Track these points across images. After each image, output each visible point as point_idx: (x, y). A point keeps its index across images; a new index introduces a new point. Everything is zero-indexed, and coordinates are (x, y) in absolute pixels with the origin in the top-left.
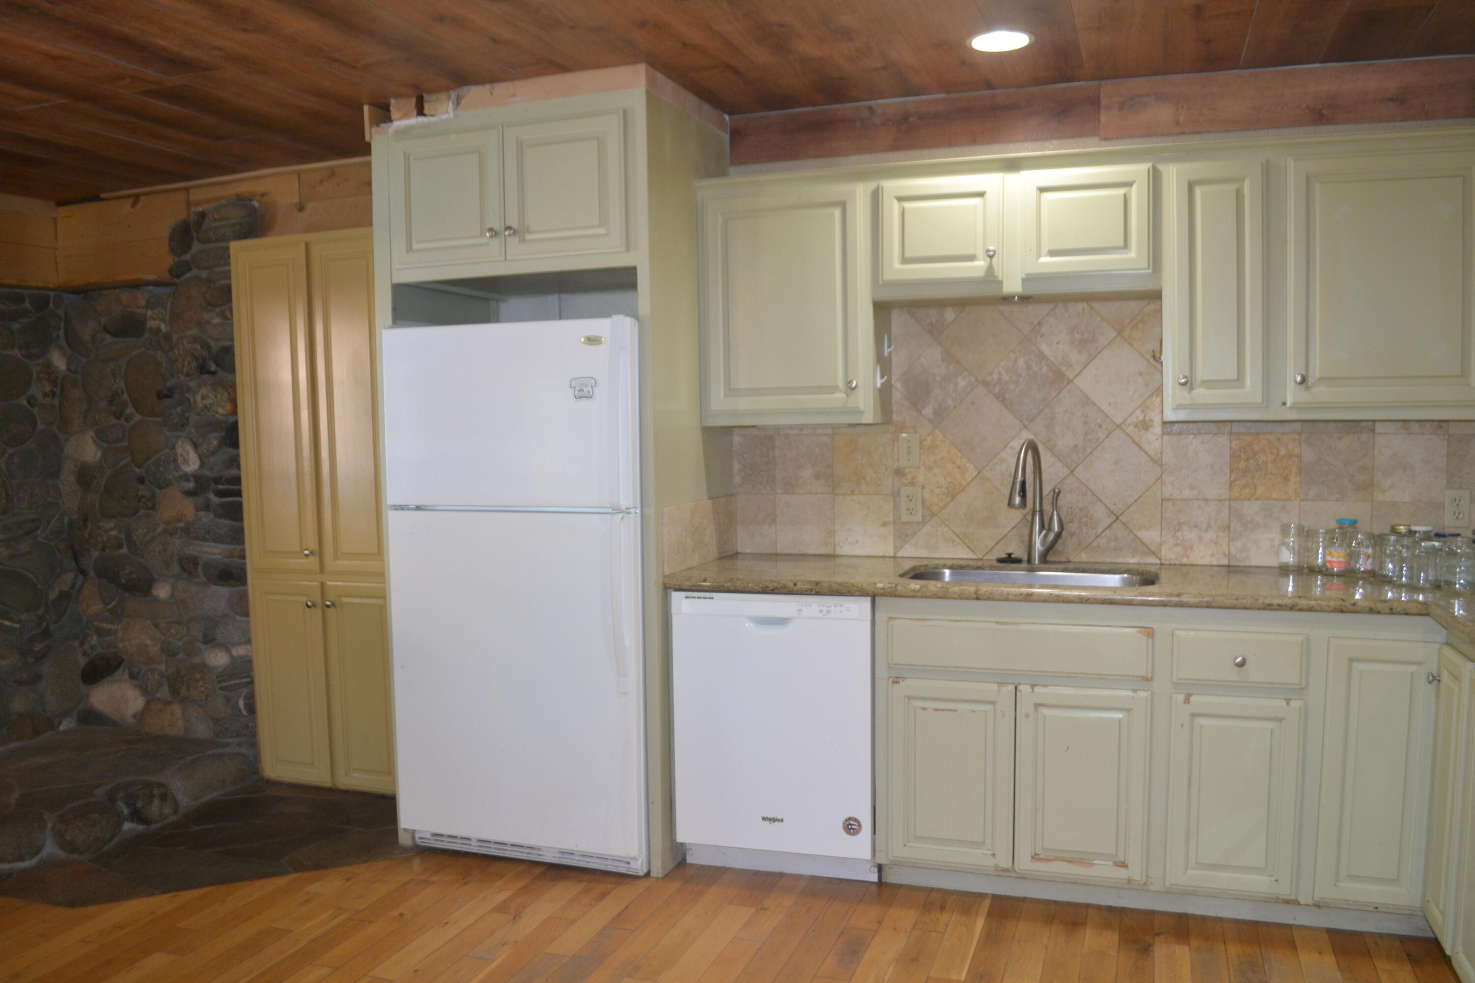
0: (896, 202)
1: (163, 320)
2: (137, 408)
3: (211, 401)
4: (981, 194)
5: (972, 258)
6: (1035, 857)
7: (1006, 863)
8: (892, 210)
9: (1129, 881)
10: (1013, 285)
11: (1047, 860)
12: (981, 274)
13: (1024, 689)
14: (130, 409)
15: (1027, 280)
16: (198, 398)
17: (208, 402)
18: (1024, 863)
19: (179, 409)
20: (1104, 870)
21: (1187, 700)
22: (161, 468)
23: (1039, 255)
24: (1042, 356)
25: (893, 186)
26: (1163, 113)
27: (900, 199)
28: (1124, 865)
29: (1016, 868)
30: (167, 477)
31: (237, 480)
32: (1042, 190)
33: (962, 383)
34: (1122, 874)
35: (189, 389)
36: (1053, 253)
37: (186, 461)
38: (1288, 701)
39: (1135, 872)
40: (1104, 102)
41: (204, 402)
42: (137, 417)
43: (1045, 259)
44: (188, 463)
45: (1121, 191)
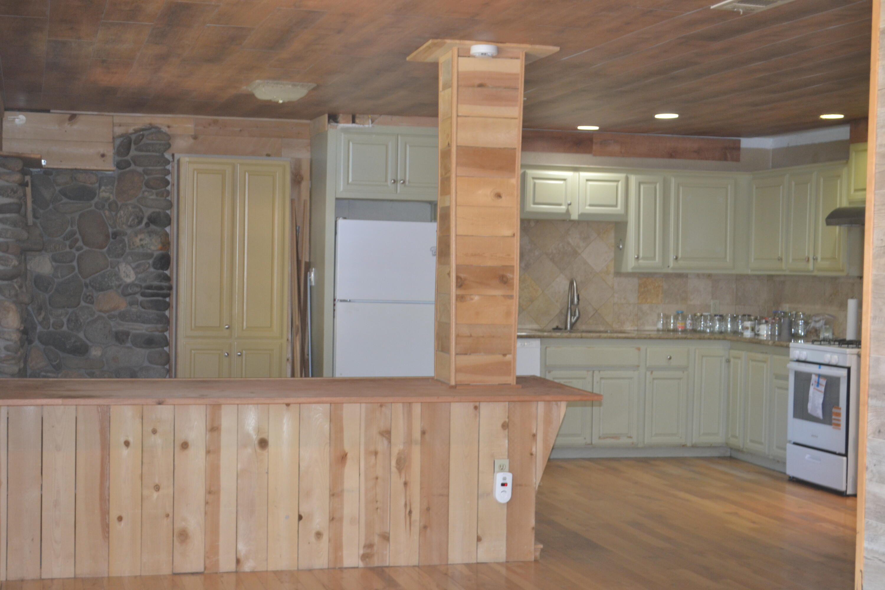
0: (532, 179)
1: (112, 193)
2: (85, 243)
3: (146, 242)
4: (564, 180)
5: (560, 205)
6: (600, 438)
7: (588, 441)
8: (530, 183)
9: (633, 443)
10: (575, 216)
11: (604, 438)
12: (564, 211)
13: (596, 373)
14: (80, 243)
15: (581, 215)
16: (137, 240)
17: (144, 243)
18: (596, 441)
19: (121, 245)
20: (624, 441)
21: (652, 373)
22: (106, 279)
23: (585, 206)
24: (569, 244)
25: (531, 173)
26: (616, 148)
27: (534, 178)
28: (630, 437)
29: (593, 443)
30: (110, 284)
31: (170, 288)
32: (587, 180)
33: (537, 253)
34: (629, 441)
35: (125, 234)
36: (591, 205)
37: (127, 276)
38: (683, 372)
39: (634, 440)
40: (594, 141)
41: (142, 242)
42: (85, 248)
43: (588, 208)
44: (129, 277)
45: (615, 184)
